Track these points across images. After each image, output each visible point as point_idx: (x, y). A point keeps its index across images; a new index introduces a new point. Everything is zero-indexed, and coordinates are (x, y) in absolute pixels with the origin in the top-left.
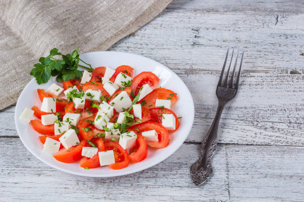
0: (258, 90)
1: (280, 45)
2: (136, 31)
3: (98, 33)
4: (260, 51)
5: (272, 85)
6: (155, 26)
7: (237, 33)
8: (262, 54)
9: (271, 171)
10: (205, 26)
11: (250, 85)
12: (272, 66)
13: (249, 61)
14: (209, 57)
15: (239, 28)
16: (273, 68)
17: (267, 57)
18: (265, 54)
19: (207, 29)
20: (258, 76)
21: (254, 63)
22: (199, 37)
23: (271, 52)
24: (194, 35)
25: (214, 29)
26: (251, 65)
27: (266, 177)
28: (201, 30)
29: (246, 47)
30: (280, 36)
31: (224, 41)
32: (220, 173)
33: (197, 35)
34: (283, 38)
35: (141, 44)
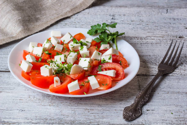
0: (158, 46)
1: (170, 24)
2: (71, 16)
3: (45, 16)
4: (157, 27)
5: (167, 44)
6: (84, 13)
7: (141, 17)
8: (159, 28)
9: (172, 90)
10: (118, 14)
11: (152, 44)
12: (166, 34)
13: (150, 31)
14: (123, 29)
15: (142, 15)
16: (167, 35)
17: (162, 29)
18: (161, 28)
19: (120, 15)
20: (157, 39)
21: (154, 32)
22: (114, 19)
23: (165, 27)
24: (112, 18)
25: (124, 15)
26: (152, 33)
27: (168, 93)
28: (115, 16)
29: (148, 24)
30: (170, 19)
31: (132, 21)
32: (135, 91)
33: (114, 18)
34: (172, 20)
35: (75, 22)
